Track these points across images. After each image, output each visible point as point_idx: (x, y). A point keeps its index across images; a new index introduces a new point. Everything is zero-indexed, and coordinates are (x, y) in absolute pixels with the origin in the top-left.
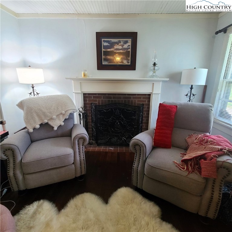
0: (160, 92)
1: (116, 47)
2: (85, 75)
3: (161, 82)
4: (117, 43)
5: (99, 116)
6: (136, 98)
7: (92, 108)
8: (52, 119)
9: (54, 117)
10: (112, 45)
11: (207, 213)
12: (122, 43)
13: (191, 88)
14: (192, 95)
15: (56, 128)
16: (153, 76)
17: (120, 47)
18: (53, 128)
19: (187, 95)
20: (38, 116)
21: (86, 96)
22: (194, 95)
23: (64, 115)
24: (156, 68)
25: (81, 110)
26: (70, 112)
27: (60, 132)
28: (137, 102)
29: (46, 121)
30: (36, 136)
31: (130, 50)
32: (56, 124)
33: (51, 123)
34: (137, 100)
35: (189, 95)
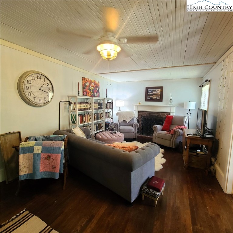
0: (175, 112)
1: (154, 92)
2: (140, 104)
3: (175, 108)
4: (154, 91)
5: (144, 121)
6: (163, 114)
7: (142, 117)
8: (127, 119)
9: (128, 118)
10: (152, 91)
11: (172, 146)
12: (156, 91)
13: (189, 110)
14: (190, 114)
15: (128, 122)
16: (170, 105)
17: (156, 92)
18: (127, 122)
19: (187, 114)
20: (123, 118)
21: (139, 112)
22: (191, 114)
23: (131, 118)
24: (172, 101)
25: (137, 118)
26: (133, 117)
27: (129, 124)
28: (163, 116)
29: (125, 120)
30: (121, 124)
31: (160, 93)
32: (128, 121)
33: (126, 120)
34: (163, 115)
35: (188, 113)
